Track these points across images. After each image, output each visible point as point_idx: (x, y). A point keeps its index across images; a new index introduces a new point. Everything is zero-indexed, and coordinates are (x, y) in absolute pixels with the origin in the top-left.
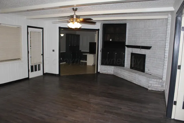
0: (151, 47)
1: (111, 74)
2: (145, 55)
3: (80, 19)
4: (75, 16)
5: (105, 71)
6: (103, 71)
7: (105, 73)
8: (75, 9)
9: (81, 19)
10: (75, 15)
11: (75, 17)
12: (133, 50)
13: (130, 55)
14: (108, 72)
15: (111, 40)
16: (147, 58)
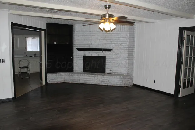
0: (112, 49)
1: (62, 82)
2: (105, 57)
3: (113, 18)
4: (107, 15)
5: (55, 80)
6: (52, 81)
7: (54, 82)
8: (107, 6)
9: (115, 19)
10: (108, 13)
11: (107, 17)
12: (86, 53)
13: (83, 58)
14: (58, 80)
15: (55, 43)
16: (106, 60)
